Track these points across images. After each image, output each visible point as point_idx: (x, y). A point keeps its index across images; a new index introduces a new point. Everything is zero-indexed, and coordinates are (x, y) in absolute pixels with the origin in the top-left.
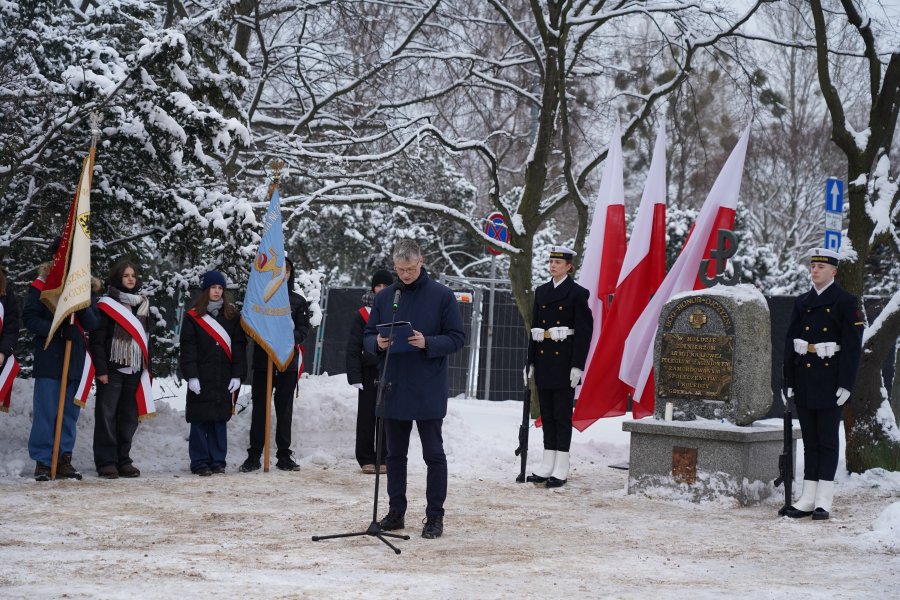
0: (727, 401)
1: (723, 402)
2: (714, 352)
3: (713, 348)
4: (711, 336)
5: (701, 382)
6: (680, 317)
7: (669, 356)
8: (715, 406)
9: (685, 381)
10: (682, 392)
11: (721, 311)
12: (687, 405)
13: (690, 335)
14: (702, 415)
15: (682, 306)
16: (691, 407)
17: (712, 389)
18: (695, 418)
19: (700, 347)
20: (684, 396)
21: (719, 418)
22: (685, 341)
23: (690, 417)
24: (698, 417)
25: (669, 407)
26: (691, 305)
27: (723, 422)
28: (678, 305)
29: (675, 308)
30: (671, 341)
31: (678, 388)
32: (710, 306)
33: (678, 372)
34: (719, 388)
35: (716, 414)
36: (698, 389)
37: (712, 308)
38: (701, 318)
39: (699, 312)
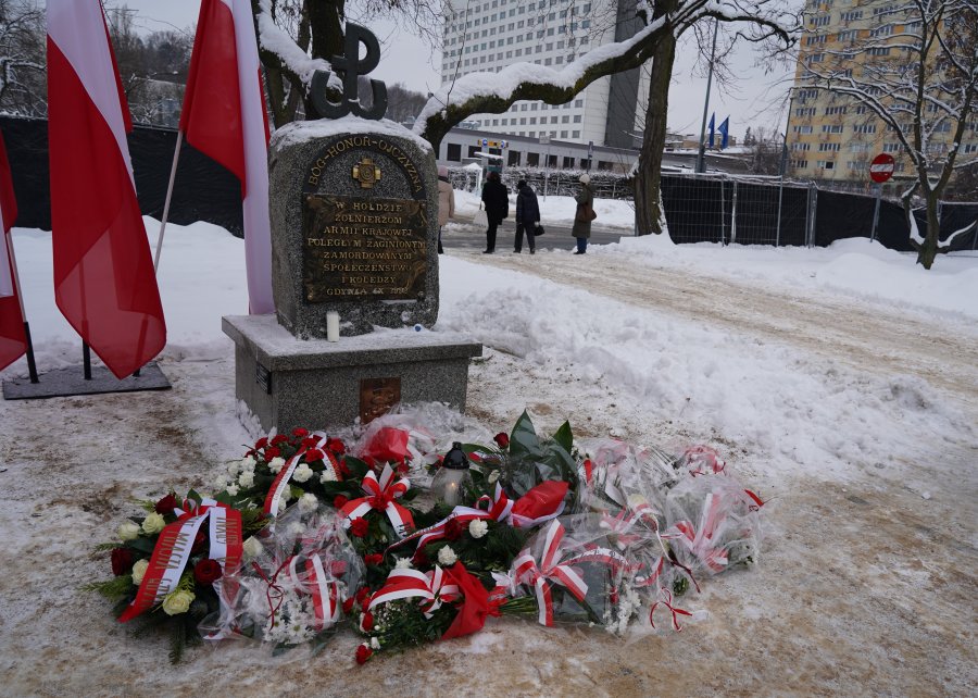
0: (421, 299)
1: (414, 301)
2: (399, 226)
3: (399, 220)
4: (392, 202)
5: (381, 273)
6: (330, 169)
7: (321, 234)
8: (402, 308)
9: (355, 274)
10: (350, 291)
11: (405, 161)
12: (358, 311)
13: (358, 200)
14: (383, 324)
15: (336, 149)
16: (363, 312)
17: (399, 283)
18: (371, 330)
19: (378, 219)
20: (353, 299)
21: (409, 324)
22: (349, 209)
23: (363, 329)
24: (376, 327)
25: (333, 319)
26: (351, 149)
27: (418, 329)
28: (329, 146)
29: (324, 152)
30: (323, 210)
31: (342, 286)
32: (384, 153)
33: (340, 261)
34: (410, 281)
35: (404, 319)
36: (377, 285)
37: (389, 156)
38: (373, 172)
39: (366, 162)
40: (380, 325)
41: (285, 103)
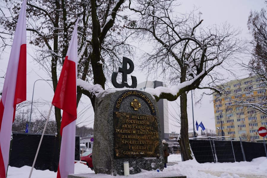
0: (158, 157)
1: (155, 158)
2: (148, 126)
3: (148, 123)
4: (145, 116)
5: (142, 145)
6: (123, 103)
7: (121, 128)
8: (151, 161)
9: (134, 145)
10: (132, 153)
11: (148, 101)
12: (135, 162)
13: (134, 115)
14: (145, 169)
15: (125, 95)
16: (137, 163)
17: (150, 150)
18: (140, 171)
19: (141, 122)
20: (133, 156)
21: (155, 169)
22: (131, 118)
24: (142, 170)
25: (126, 165)
26: (131, 95)
27: (158, 171)
28: (123, 94)
29: (121, 96)
30: (122, 118)
31: (129, 150)
32: (141, 98)
33: (128, 139)
34: (154, 149)
35: (153, 166)
36: (142, 150)
37: (143, 99)
38: (138, 104)
39: (135, 100)
40: (144, 169)
41: (61, 120)
